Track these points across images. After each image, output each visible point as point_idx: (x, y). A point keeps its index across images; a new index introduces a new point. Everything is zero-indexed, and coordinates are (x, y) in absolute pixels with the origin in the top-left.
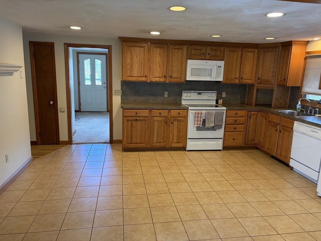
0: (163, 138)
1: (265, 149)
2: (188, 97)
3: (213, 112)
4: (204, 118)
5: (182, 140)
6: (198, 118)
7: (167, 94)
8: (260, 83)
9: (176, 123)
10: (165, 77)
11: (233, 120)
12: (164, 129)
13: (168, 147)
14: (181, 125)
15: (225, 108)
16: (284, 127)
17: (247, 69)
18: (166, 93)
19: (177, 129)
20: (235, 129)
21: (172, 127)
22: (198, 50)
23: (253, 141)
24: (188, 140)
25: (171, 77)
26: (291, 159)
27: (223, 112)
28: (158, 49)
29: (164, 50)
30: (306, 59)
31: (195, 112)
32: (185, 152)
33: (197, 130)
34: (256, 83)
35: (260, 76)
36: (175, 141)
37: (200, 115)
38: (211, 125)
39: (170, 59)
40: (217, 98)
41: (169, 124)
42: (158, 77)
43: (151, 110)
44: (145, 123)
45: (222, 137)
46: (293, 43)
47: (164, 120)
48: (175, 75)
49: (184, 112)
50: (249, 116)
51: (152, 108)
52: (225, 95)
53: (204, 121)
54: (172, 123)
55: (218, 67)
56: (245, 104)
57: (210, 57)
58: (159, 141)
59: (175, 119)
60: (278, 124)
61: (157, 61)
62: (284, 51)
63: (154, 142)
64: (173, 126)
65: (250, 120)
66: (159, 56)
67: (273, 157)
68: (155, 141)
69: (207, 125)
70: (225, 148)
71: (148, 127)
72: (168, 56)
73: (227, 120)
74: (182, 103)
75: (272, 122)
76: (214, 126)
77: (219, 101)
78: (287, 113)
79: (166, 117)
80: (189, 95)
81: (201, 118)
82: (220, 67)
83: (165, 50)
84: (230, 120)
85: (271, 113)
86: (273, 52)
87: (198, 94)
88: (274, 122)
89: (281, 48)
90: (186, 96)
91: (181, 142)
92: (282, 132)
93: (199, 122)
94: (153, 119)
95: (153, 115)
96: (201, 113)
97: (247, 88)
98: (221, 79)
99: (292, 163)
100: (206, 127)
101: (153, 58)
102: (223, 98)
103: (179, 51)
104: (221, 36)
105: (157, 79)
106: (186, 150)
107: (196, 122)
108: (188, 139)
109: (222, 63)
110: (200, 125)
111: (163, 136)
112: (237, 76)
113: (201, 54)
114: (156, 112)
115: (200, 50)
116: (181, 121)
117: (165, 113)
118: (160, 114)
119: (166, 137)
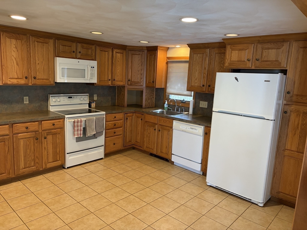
0: (34, 160)
1: (145, 148)
2: (57, 102)
3: (94, 119)
4: (84, 127)
5: (59, 157)
6: (78, 127)
7: (28, 100)
8: (131, 85)
9: (50, 137)
10: (26, 78)
11: (112, 124)
12: (34, 147)
13: (41, 169)
14: (57, 139)
15: (104, 113)
16: (162, 126)
17: (118, 70)
18: (26, 99)
19: (53, 144)
20: (115, 133)
21: (46, 143)
22: (68, 46)
23: (130, 142)
24: (67, 156)
25: (35, 78)
26: (172, 155)
27: (104, 117)
28: (14, 41)
29: (21, 42)
30: (167, 63)
31: (74, 120)
32: (64, 170)
33: (76, 142)
34: (126, 85)
35: (130, 77)
36: (51, 160)
37: (79, 124)
38: (92, 133)
39: (31, 54)
40: (89, 101)
41: (41, 140)
42: (17, 79)
43: (12, 125)
44: (5, 144)
45: (103, 144)
46: (158, 48)
47: (33, 136)
48: (40, 76)
49: (60, 121)
50: (126, 118)
51: (13, 121)
52: (96, 97)
53: (85, 129)
54: (45, 138)
55: (92, 67)
56: (115, 106)
57: (81, 55)
58: (28, 165)
59: (49, 132)
60: (156, 124)
61: (13, 57)
62: (150, 55)
63: (21, 168)
64: (47, 141)
65: (127, 121)
66: (15, 49)
67: (152, 155)
68: (22, 165)
69: (89, 134)
70: (107, 155)
71: (9, 149)
72: (28, 51)
73: (107, 125)
74: (51, 110)
75: (149, 122)
76: (95, 134)
77: (92, 104)
78: (158, 112)
79: (35, 132)
80: (58, 100)
81: (81, 126)
82: (94, 67)
83: (23, 42)
84: (110, 125)
85: (147, 114)
86: (140, 55)
87: (69, 98)
88: (151, 122)
89: (146, 51)
90: (55, 102)
91: (58, 159)
92: (161, 131)
93: (79, 132)
94: (17, 137)
95: (16, 131)
96: (81, 120)
97: (117, 90)
98: (95, 81)
99: (174, 158)
100: (87, 136)
101: (6, 52)
102: (95, 101)
103: (44, 45)
104: (103, 33)
105: (15, 81)
106: (65, 168)
107: (76, 133)
108: (67, 154)
109: (94, 63)
110: (80, 135)
111: (33, 158)
112: (110, 78)
113: (71, 51)
114: (20, 127)
115: (69, 46)
116: (57, 134)
117: (33, 126)
118: (27, 128)
119: (37, 157)
